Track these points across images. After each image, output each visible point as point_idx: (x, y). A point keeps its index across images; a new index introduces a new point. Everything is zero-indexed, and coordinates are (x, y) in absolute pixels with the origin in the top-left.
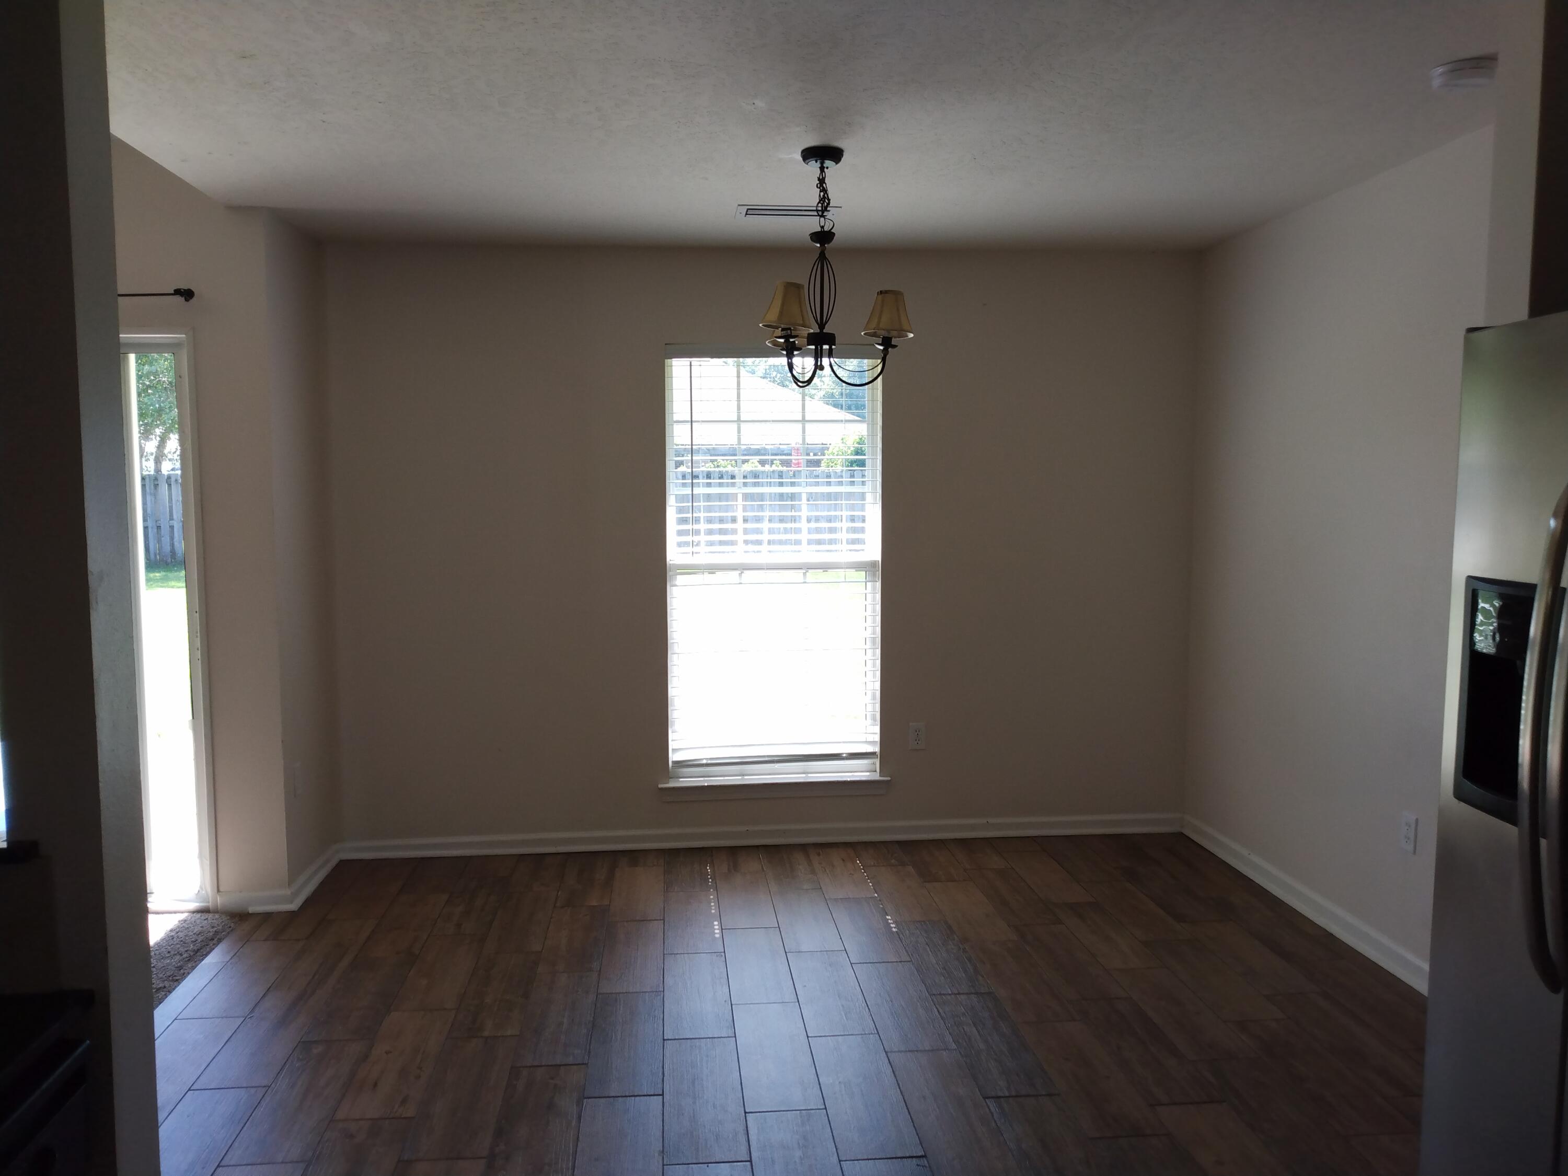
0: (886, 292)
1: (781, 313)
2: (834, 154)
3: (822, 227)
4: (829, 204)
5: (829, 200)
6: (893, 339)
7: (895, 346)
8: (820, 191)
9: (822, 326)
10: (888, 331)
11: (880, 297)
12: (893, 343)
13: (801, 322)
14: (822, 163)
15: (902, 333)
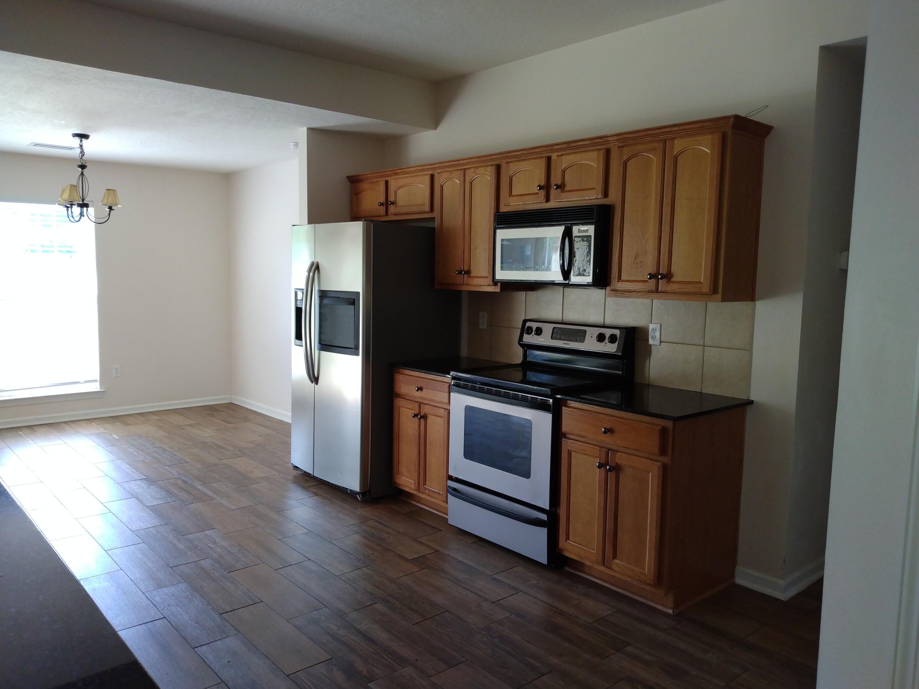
0: (110, 190)
1: (70, 195)
2: (86, 137)
3: (82, 163)
4: (84, 154)
5: (84, 153)
6: (113, 207)
7: (113, 210)
8: (81, 149)
9: (83, 200)
10: (111, 204)
11: (107, 191)
12: (113, 208)
13: (78, 200)
14: (81, 139)
15: (116, 205)
